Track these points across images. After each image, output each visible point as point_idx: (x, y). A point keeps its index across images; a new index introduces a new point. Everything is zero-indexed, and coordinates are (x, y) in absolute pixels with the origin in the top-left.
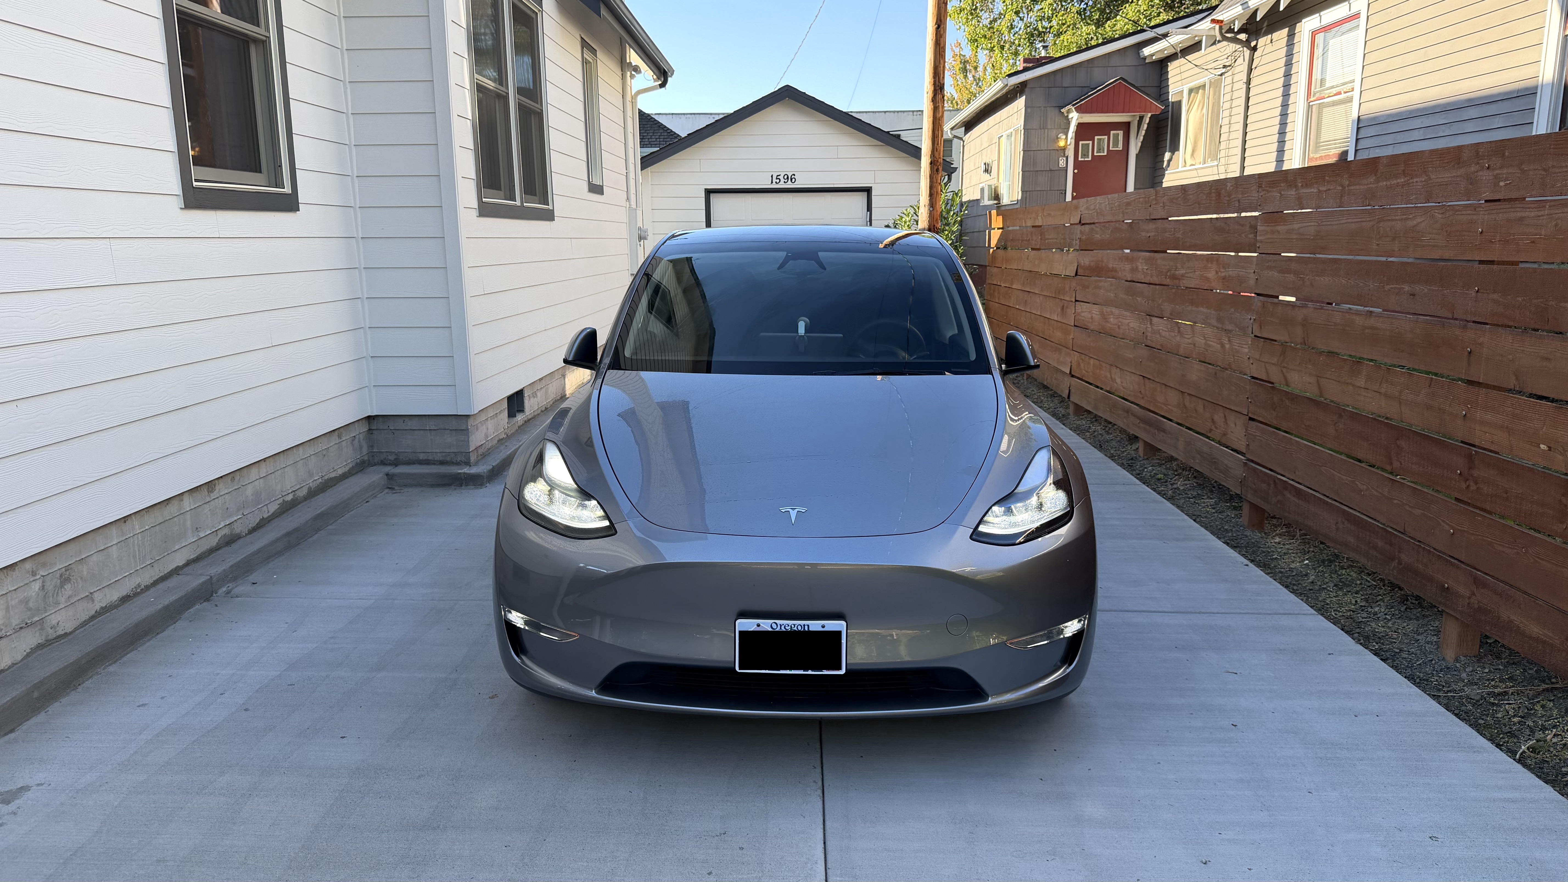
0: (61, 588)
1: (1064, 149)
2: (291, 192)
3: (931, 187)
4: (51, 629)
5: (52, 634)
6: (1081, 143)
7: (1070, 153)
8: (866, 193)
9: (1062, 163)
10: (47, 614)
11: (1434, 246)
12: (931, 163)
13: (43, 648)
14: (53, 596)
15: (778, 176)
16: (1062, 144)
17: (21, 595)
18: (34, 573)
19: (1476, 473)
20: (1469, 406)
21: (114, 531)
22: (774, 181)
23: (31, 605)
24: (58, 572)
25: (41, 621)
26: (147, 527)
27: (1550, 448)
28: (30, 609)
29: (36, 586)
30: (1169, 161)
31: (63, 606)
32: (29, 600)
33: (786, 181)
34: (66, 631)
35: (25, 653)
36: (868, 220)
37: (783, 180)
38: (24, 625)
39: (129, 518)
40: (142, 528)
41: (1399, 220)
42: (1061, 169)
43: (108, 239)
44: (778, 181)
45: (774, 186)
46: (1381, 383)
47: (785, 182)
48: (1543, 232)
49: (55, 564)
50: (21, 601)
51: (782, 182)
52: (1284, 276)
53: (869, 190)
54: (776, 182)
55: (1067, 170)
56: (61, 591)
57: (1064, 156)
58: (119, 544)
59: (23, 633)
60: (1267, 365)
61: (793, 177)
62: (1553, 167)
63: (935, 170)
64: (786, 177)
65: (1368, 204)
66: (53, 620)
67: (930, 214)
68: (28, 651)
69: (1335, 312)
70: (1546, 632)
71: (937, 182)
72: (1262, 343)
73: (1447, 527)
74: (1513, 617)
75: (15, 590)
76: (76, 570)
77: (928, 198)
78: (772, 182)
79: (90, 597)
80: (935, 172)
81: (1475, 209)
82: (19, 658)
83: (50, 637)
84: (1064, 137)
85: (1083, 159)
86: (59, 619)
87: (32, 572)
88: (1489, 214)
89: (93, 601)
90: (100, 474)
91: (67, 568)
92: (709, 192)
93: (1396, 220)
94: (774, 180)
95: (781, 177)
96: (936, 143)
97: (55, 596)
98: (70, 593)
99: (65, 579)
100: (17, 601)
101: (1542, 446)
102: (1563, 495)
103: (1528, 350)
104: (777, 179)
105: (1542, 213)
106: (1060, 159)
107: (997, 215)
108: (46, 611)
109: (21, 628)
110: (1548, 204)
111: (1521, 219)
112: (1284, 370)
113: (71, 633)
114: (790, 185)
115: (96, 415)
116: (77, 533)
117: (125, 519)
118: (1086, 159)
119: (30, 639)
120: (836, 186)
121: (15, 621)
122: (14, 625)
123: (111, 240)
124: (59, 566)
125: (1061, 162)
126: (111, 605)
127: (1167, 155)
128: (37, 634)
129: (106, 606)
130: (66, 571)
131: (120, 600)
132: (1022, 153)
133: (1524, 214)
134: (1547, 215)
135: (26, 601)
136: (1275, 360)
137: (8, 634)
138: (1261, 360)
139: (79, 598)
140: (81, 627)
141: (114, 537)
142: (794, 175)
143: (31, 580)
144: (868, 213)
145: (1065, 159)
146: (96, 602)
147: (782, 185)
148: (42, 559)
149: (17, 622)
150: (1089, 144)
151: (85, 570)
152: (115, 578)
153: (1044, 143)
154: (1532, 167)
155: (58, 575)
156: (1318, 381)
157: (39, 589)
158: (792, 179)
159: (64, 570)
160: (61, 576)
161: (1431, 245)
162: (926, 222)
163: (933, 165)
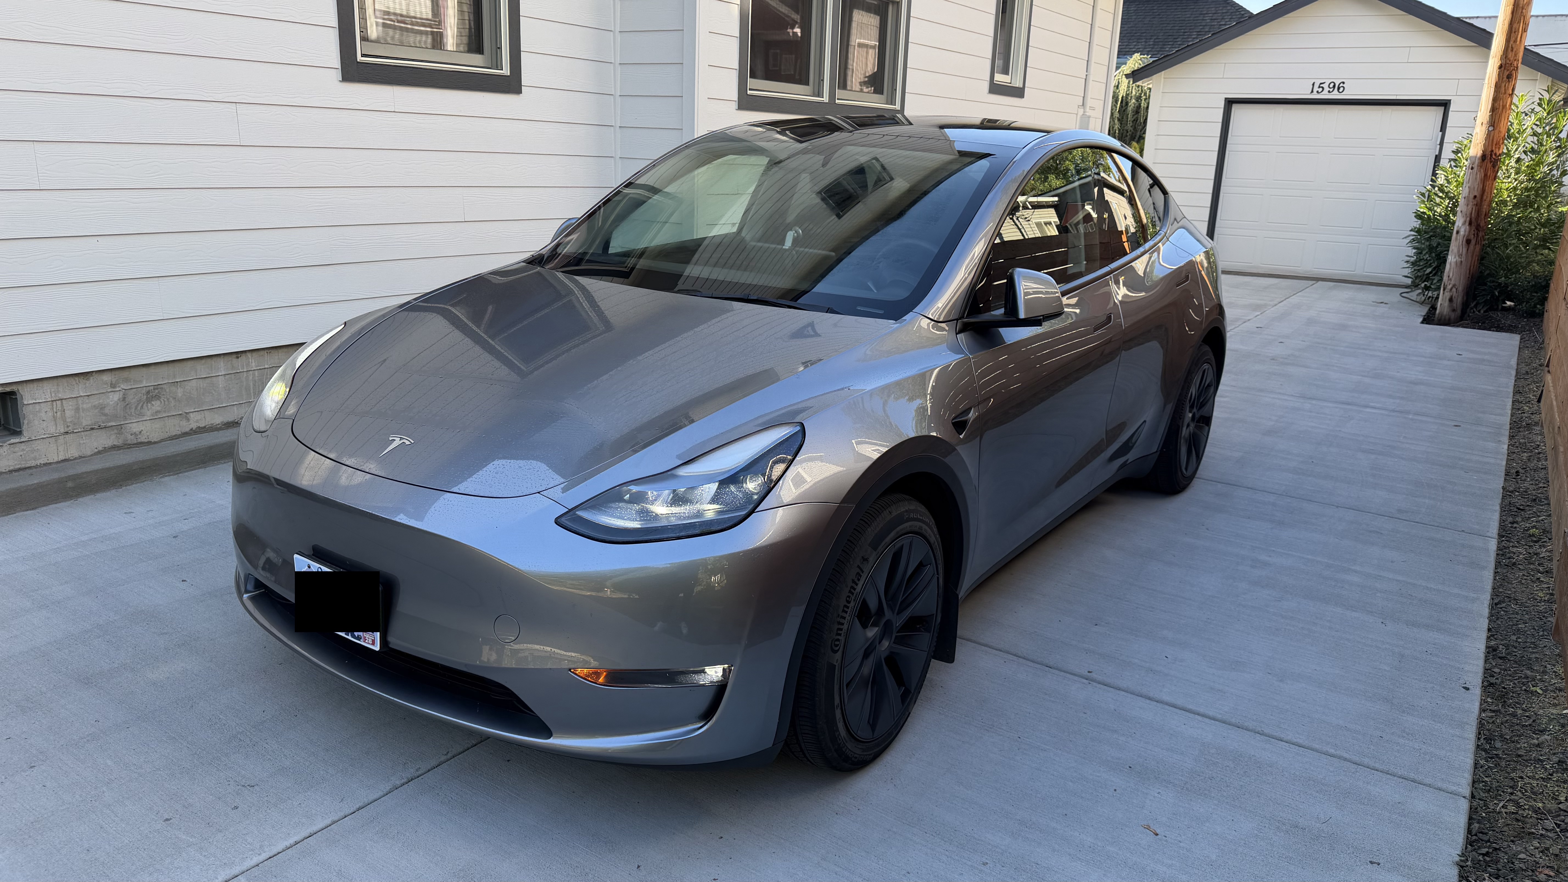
0: (147, 403)
2: (509, 74)
3: (1495, 100)
4: (131, 435)
5: (131, 439)
8: (1443, 108)
10: (126, 422)
12: (1500, 67)
13: (120, 450)
14: (136, 408)
15: (1321, 84)
17: (95, 401)
18: (113, 386)
21: (221, 363)
22: (1315, 90)
23: (107, 411)
24: (145, 388)
25: (119, 427)
26: (266, 366)
28: (106, 415)
29: (115, 397)
31: (148, 419)
32: (105, 407)
33: (1331, 90)
34: (150, 440)
35: (96, 450)
36: (1439, 143)
37: (1327, 89)
38: (96, 427)
39: (243, 355)
40: (259, 366)
43: (234, 104)
44: (1320, 90)
45: (1315, 96)
47: (1329, 92)
49: (141, 381)
50: (94, 406)
51: (1326, 91)
53: (1447, 103)
54: (1318, 92)
56: (147, 406)
58: (227, 377)
59: (94, 433)
61: (1341, 85)
64: (1332, 85)
66: (135, 428)
68: (101, 449)
71: (1505, 93)
75: (88, 396)
76: (167, 390)
77: (1489, 114)
78: (1312, 92)
79: (186, 416)
82: (89, 453)
83: (129, 442)
86: (143, 429)
87: (111, 384)
89: (188, 420)
90: (200, 311)
91: (156, 387)
92: (1230, 103)
95: (1325, 86)
96: (1513, 39)
97: (139, 408)
98: (159, 409)
99: (153, 395)
100: (89, 405)
104: (1319, 87)
108: (126, 419)
109: (92, 429)
113: (155, 443)
114: (1335, 95)
115: (199, 260)
116: (165, 358)
117: (238, 354)
119: (104, 440)
120: (1398, 98)
121: (86, 421)
122: (84, 425)
123: (237, 104)
124: (144, 384)
126: (212, 427)
128: (114, 437)
129: (205, 427)
130: (154, 389)
131: (224, 425)
135: (102, 408)
137: (75, 431)
139: (170, 415)
140: (170, 440)
141: (222, 368)
142: (1344, 83)
143: (109, 390)
144: (1441, 132)
146: (191, 422)
147: (1325, 95)
148: (125, 374)
149: (89, 423)
151: (180, 392)
152: (220, 404)
155: (144, 391)
157: (119, 400)
158: (1340, 88)
159: (152, 388)
160: (148, 392)
162: (1480, 145)
163: (1503, 69)
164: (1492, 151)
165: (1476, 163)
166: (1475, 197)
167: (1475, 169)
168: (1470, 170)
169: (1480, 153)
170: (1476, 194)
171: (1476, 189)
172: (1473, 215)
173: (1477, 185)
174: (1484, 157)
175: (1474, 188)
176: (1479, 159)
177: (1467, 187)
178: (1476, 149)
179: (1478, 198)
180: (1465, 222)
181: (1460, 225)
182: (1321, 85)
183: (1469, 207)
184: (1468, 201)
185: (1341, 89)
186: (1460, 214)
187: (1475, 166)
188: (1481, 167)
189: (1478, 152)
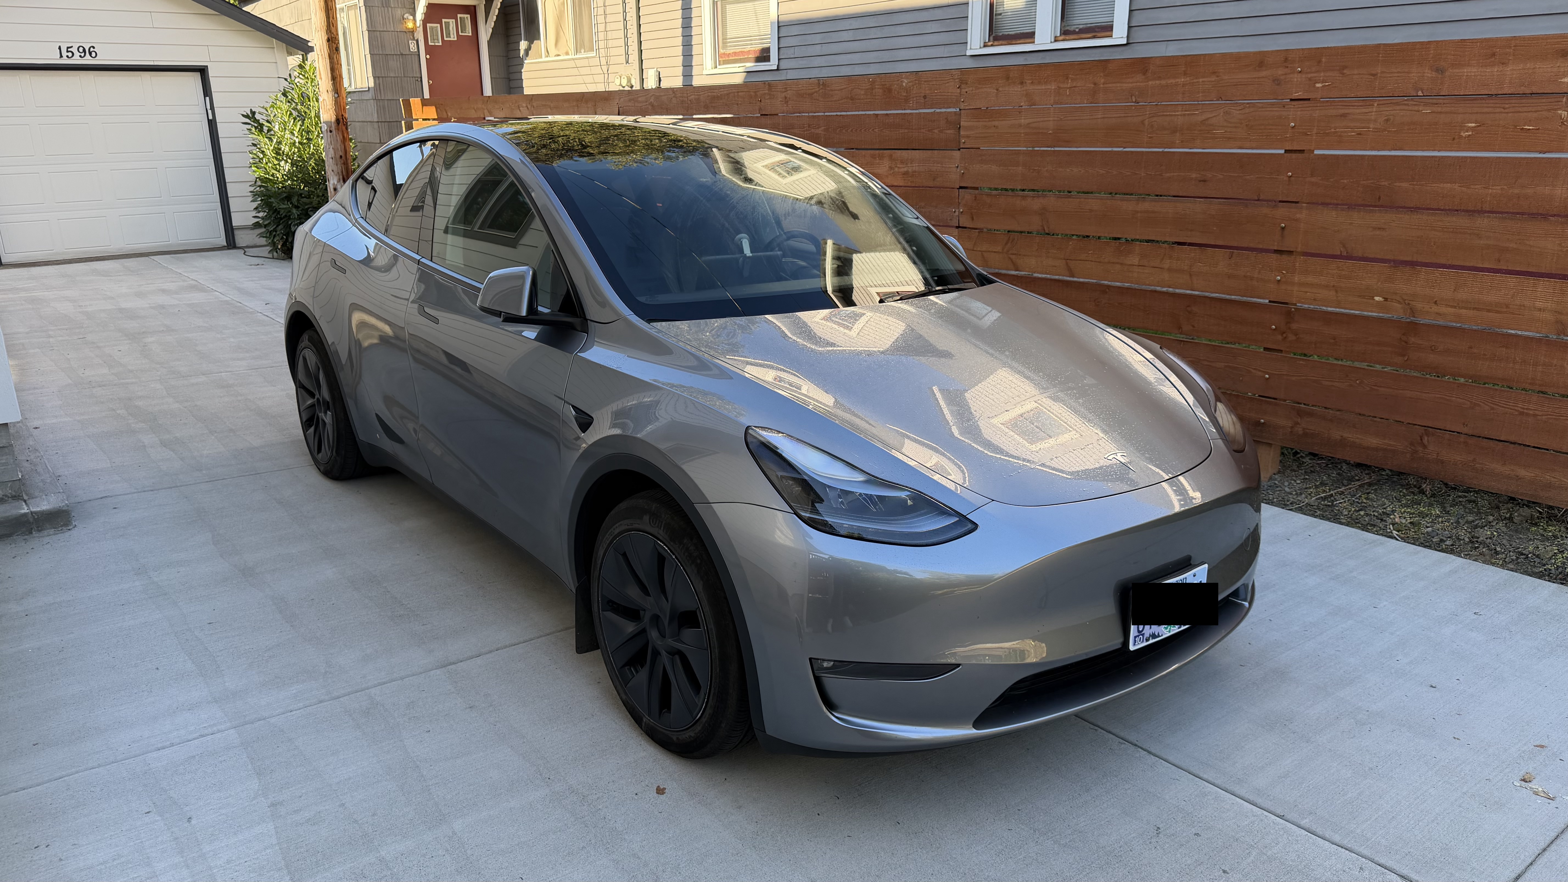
1: (412, 32)
3: (332, 70)
6: (428, 25)
7: (420, 35)
8: (197, 73)
9: (413, 47)
11: (1230, 138)
12: (328, 40)
15: (68, 48)
16: (410, 25)
19: (1294, 326)
20: (1284, 272)
27: (1386, 299)
30: (527, 52)
33: (82, 55)
36: (209, 107)
37: (77, 54)
41: (1181, 115)
42: (412, 54)
44: (70, 54)
45: (65, 61)
46: (1162, 259)
47: (80, 56)
48: (1371, 126)
51: (76, 57)
52: (1007, 169)
53: (202, 69)
54: (67, 56)
55: (419, 55)
57: (414, 39)
60: (985, 254)
61: (92, 49)
62: (1382, 72)
63: (334, 49)
64: (81, 50)
65: (1134, 100)
67: (336, 102)
69: (1090, 200)
70: (1386, 441)
72: (977, 234)
73: (1260, 374)
74: (1345, 435)
77: (331, 83)
78: (61, 56)
80: (335, 51)
81: (1284, 107)
84: (411, 18)
85: (433, 44)
88: (1301, 111)
93: (1178, 115)
94: (64, 54)
95: (74, 50)
101: (1377, 298)
102: (1403, 335)
103: (1356, 222)
104: (67, 51)
105: (1370, 110)
106: (410, 42)
107: (423, 106)
110: (1377, 102)
111: (1344, 116)
112: (1013, 257)
114: (88, 60)
118: (436, 44)
120: (156, 63)
125: (411, 46)
127: (523, 45)
132: (366, 34)
133: (1346, 111)
134: (1376, 112)
136: (999, 249)
138: (975, 249)
142: (94, 48)
144: (207, 98)
145: (415, 42)
147: (76, 60)
150: (437, 27)
153: (390, 23)
154: (1356, 72)
156: (1067, 264)
158: (91, 52)
161: (1226, 138)
162: (331, 111)
163: (331, 42)
164: (342, 115)
165: (333, 126)
166: (341, 157)
167: (334, 132)
168: (329, 133)
169: (333, 119)
170: (341, 154)
171: (340, 149)
172: (344, 173)
173: (339, 145)
174: (338, 121)
175: (338, 149)
176: (334, 123)
177: (331, 149)
178: (329, 114)
179: (344, 157)
180: (339, 179)
181: (336, 183)
182: (69, 50)
183: (339, 166)
184: (336, 160)
185: (93, 54)
186: (333, 173)
187: (333, 129)
188: (338, 130)
189: (331, 116)
